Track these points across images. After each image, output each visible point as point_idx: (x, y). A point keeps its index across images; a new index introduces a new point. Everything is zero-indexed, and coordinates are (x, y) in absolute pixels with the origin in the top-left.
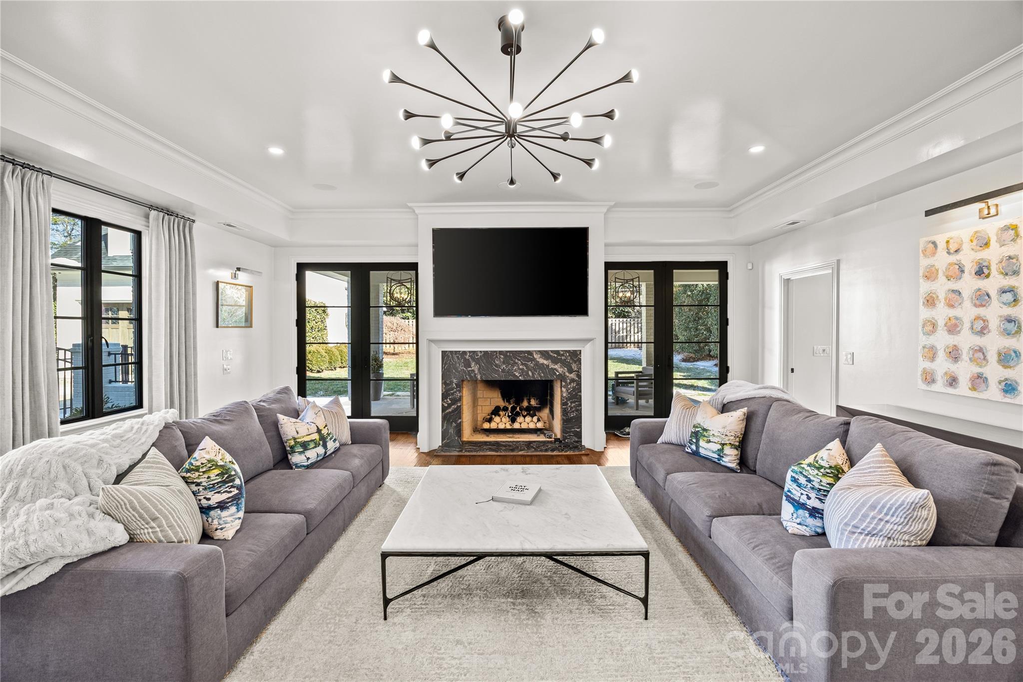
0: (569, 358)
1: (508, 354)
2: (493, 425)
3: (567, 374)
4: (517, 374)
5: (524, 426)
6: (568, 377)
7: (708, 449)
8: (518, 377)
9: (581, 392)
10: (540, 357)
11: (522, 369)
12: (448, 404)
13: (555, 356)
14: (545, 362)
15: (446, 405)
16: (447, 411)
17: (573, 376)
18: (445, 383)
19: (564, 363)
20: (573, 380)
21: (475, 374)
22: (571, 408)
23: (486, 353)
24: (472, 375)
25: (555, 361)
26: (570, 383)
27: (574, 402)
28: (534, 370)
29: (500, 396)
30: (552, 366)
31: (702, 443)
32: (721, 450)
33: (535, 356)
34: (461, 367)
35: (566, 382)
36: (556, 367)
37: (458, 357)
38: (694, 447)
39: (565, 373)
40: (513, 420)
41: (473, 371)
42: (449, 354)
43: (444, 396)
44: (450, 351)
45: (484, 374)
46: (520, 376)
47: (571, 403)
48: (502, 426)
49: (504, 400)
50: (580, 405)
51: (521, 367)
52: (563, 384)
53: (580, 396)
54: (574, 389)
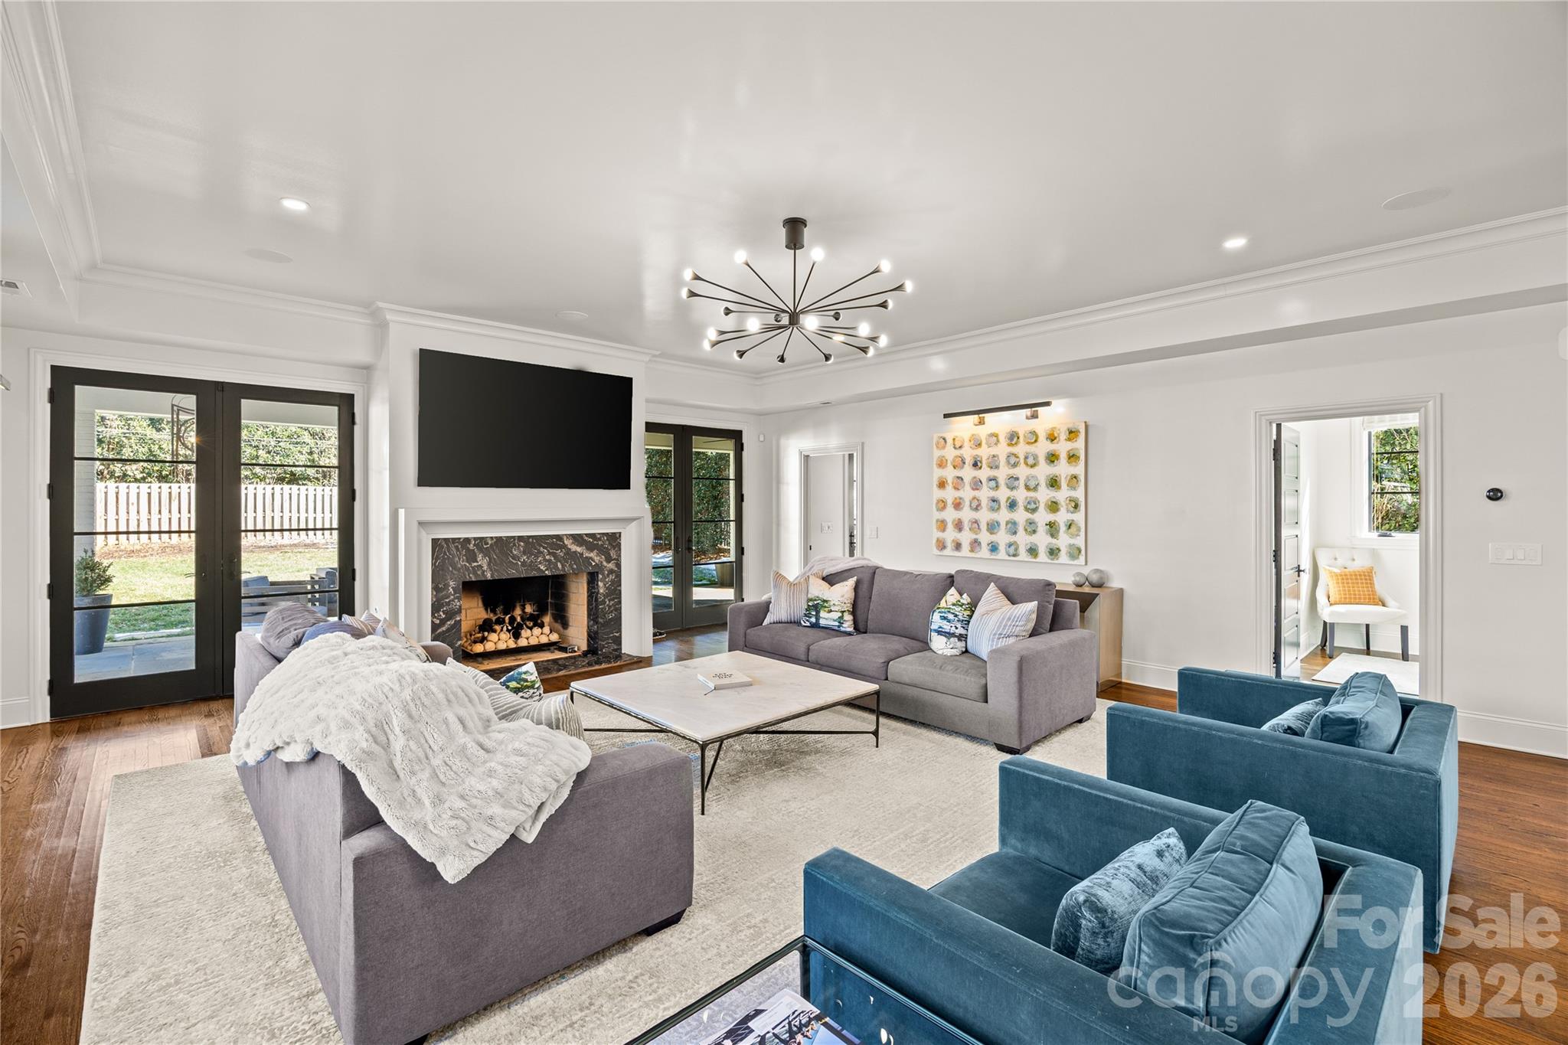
0: (607, 543)
1: (531, 540)
2: (490, 646)
3: (605, 563)
4: (542, 568)
5: (534, 641)
6: (606, 567)
7: (827, 619)
8: (544, 572)
9: (620, 585)
10: (573, 543)
11: (549, 561)
12: (441, 620)
13: (590, 541)
14: (579, 549)
15: (438, 622)
16: (440, 630)
17: (611, 566)
18: (436, 588)
19: (600, 550)
20: (611, 572)
21: (484, 571)
22: (610, 607)
23: (499, 539)
24: (479, 573)
25: (590, 547)
26: (608, 575)
27: (613, 600)
28: (564, 561)
29: (481, 604)
30: (587, 554)
31: (823, 614)
32: (841, 617)
33: (565, 542)
34: (462, 562)
35: (603, 574)
36: (591, 555)
37: (457, 547)
38: (813, 620)
39: (602, 562)
40: (517, 636)
41: (480, 566)
42: (443, 543)
43: (435, 608)
44: (445, 539)
45: (496, 570)
46: (546, 570)
47: (609, 601)
50: (620, 602)
51: (547, 557)
52: (600, 576)
53: (620, 591)
54: (613, 581)
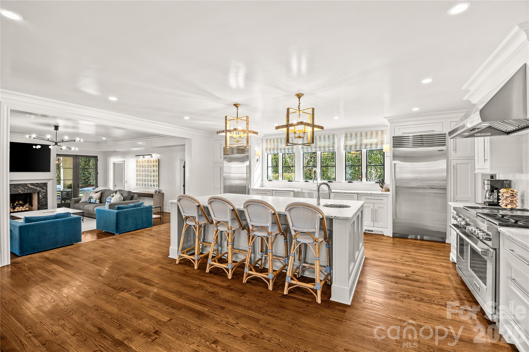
0: (43, 185)
1: (16, 185)
7: (92, 201)
9: (47, 195)
10: (30, 185)
13: (38, 185)
14: (33, 187)
17: (44, 191)
19: (40, 187)
20: (44, 192)
25: (37, 186)
26: (43, 193)
28: (27, 190)
30: (35, 188)
31: (91, 200)
32: (96, 200)
33: (28, 185)
35: (41, 193)
36: (37, 188)
38: (89, 201)
39: (41, 190)
46: (21, 192)
47: (44, 199)
50: (47, 200)
51: (22, 189)
53: (47, 197)
54: (45, 195)
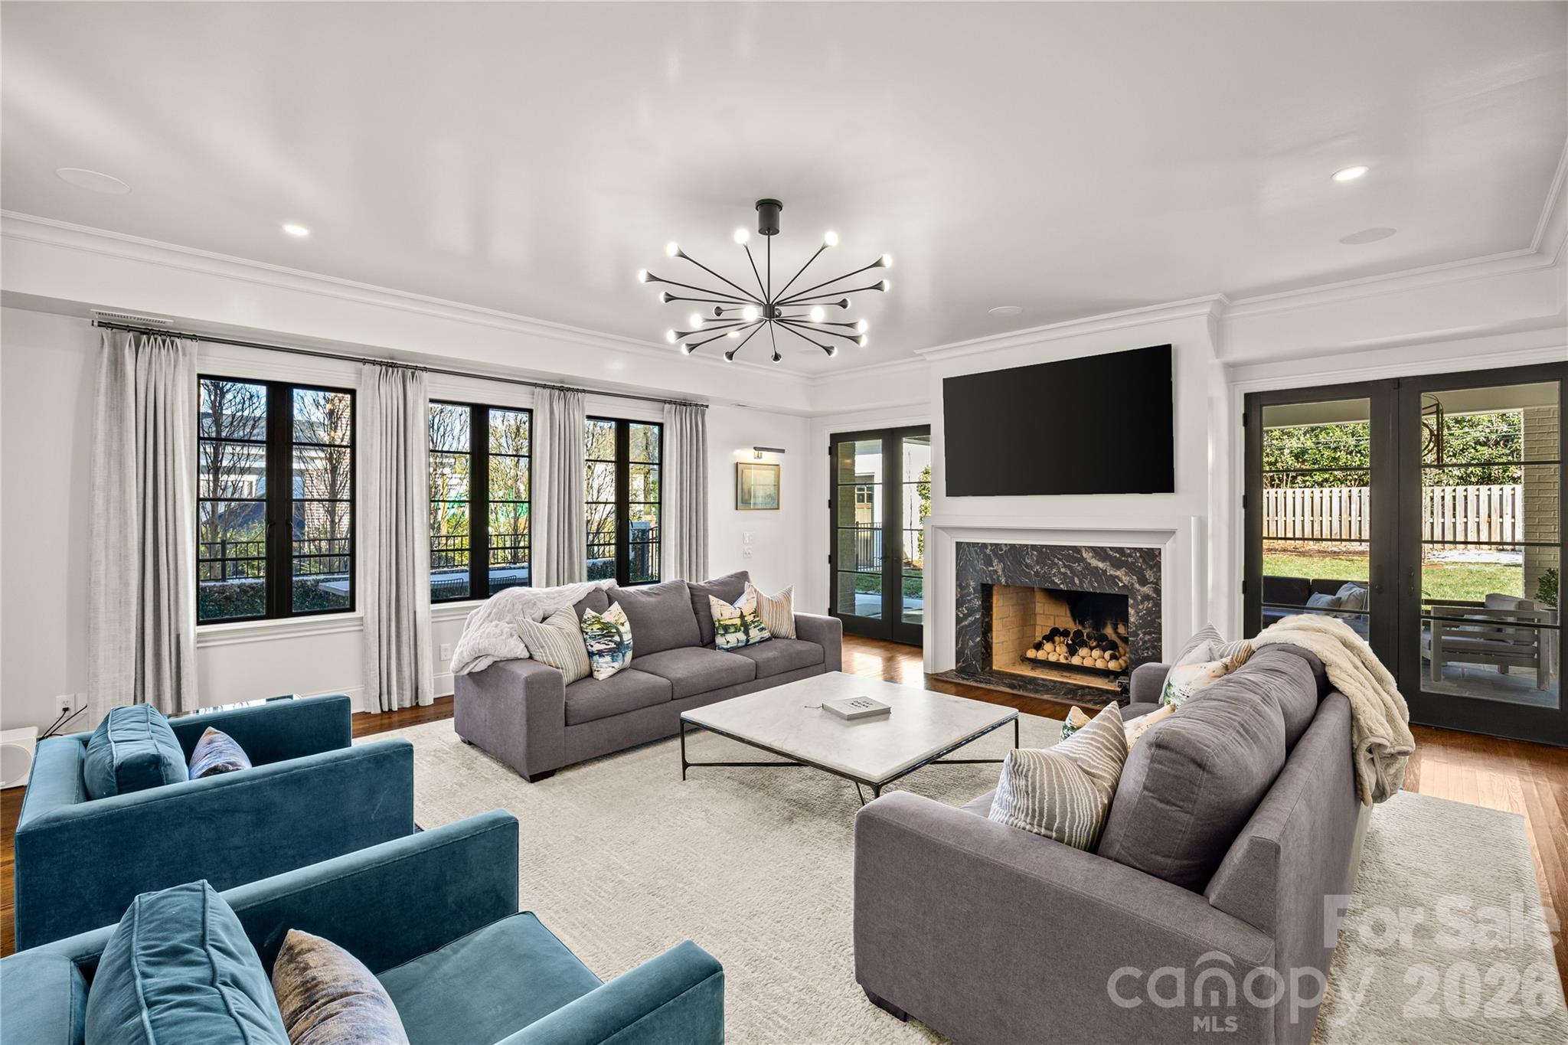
0: (1141, 560)
1: (1044, 550)
2: (1041, 655)
3: (1137, 586)
4: (1056, 581)
5: (1088, 663)
6: (1138, 591)
8: (1059, 585)
9: (1160, 617)
10: (1093, 557)
11: (1065, 574)
12: (964, 615)
13: (1119, 557)
14: (1101, 565)
15: (961, 616)
16: (963, 624)
17: (1146, 590)
18: (959, 585)
19: (1132, 569)
20: (1147, 598)
21: (999, 576)
22: (1145, 642)
23: (1013, 546)
24: (995, 577)
25: (1117, 564)
26: (1142, 602)
27: (1150, 633)
28: (1082, 576)
29: (1069, 614)
30: (1111, 572)
33: (1084, 555)
34: (980, 566)
35: (1135, 599)
36: (1118, 573)
37: (976, 551)
39: (1133, 584)
40: (1072, 651)
41: (996, 571)
42: (966, 547)
43: (959, 604)
44: (967, 543)
45: (1011, 578)
46: (1061, 583)
47: (1144, 634)
48: (1053, 658)
49: (1075, 621)
50: (1159, 640)
51: (1063, 570)
52: (1131, 601)
53: (1160, 624)
54: (1149, 611)
